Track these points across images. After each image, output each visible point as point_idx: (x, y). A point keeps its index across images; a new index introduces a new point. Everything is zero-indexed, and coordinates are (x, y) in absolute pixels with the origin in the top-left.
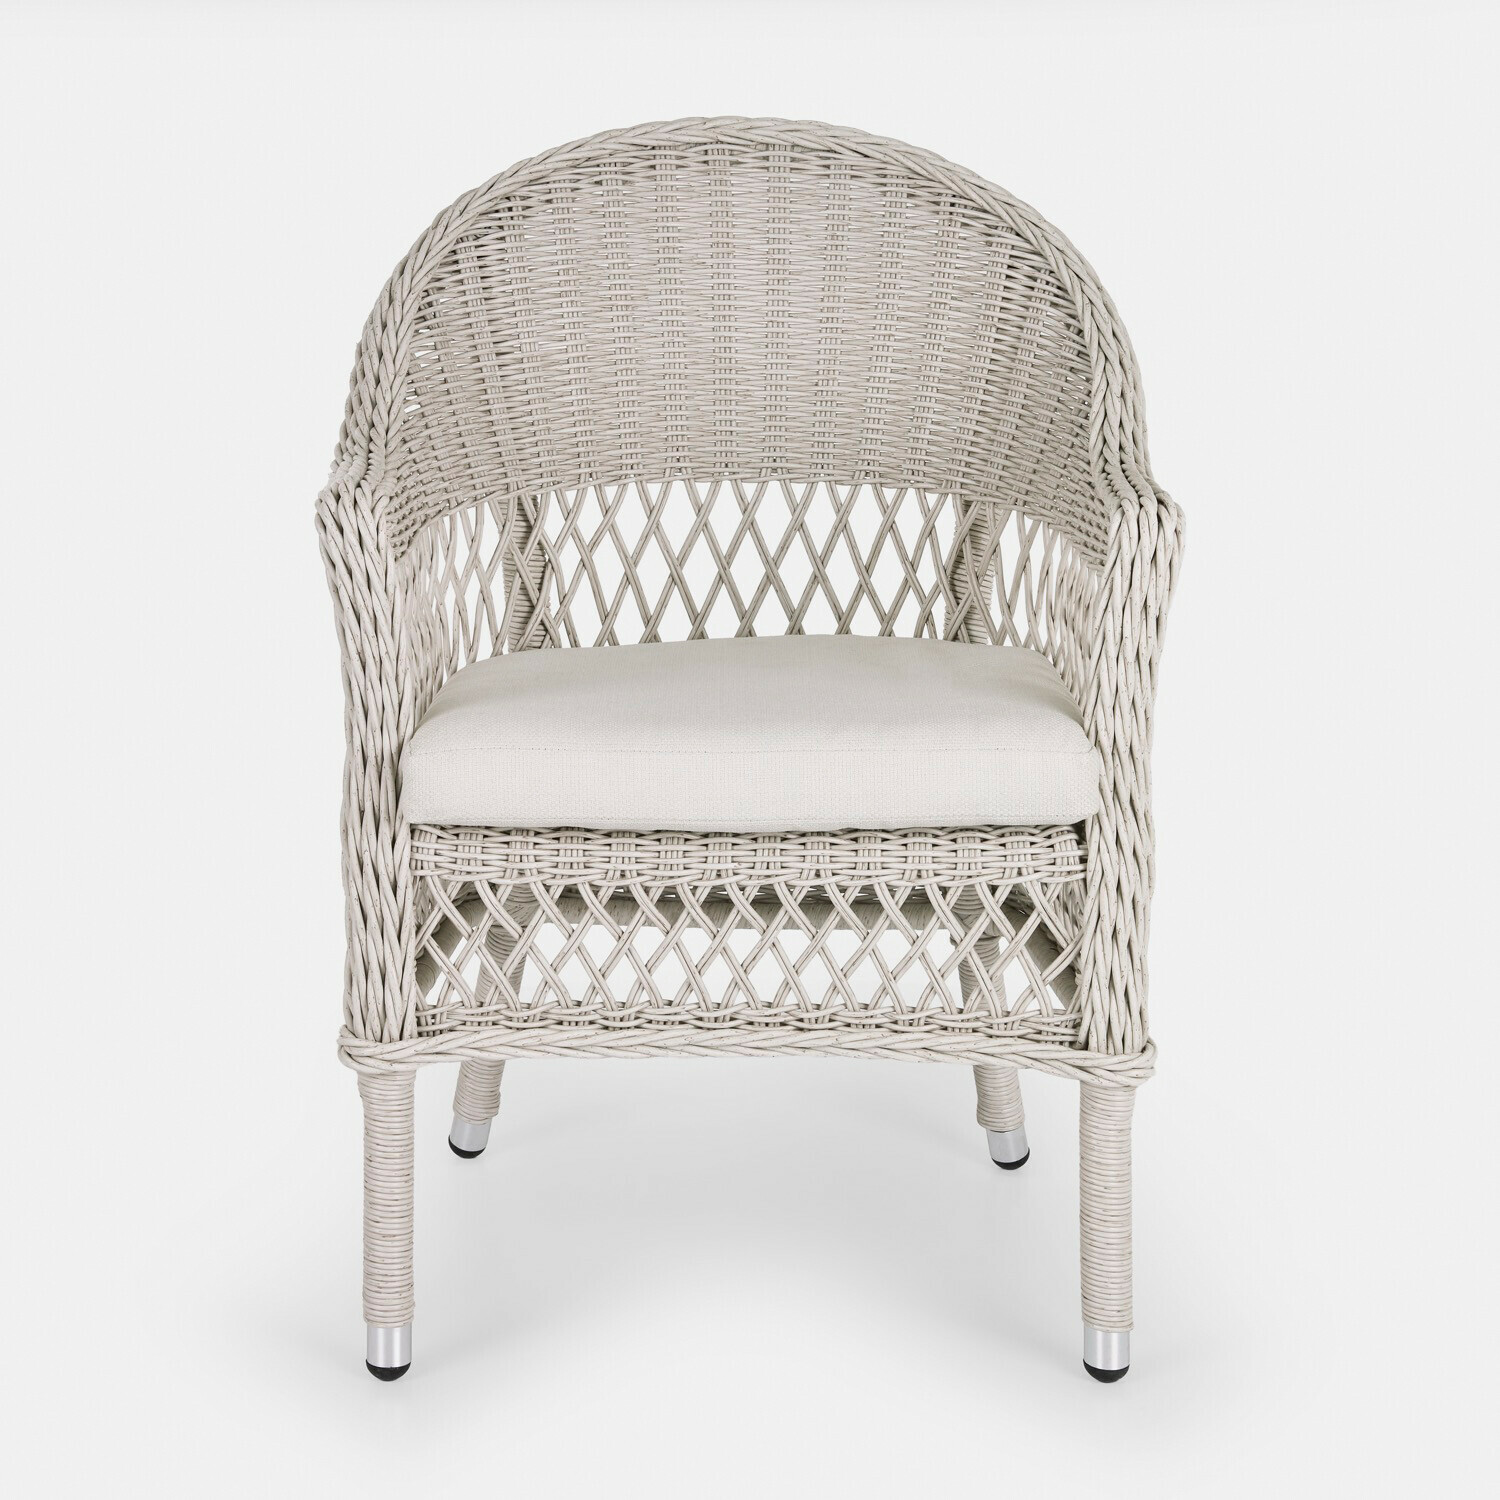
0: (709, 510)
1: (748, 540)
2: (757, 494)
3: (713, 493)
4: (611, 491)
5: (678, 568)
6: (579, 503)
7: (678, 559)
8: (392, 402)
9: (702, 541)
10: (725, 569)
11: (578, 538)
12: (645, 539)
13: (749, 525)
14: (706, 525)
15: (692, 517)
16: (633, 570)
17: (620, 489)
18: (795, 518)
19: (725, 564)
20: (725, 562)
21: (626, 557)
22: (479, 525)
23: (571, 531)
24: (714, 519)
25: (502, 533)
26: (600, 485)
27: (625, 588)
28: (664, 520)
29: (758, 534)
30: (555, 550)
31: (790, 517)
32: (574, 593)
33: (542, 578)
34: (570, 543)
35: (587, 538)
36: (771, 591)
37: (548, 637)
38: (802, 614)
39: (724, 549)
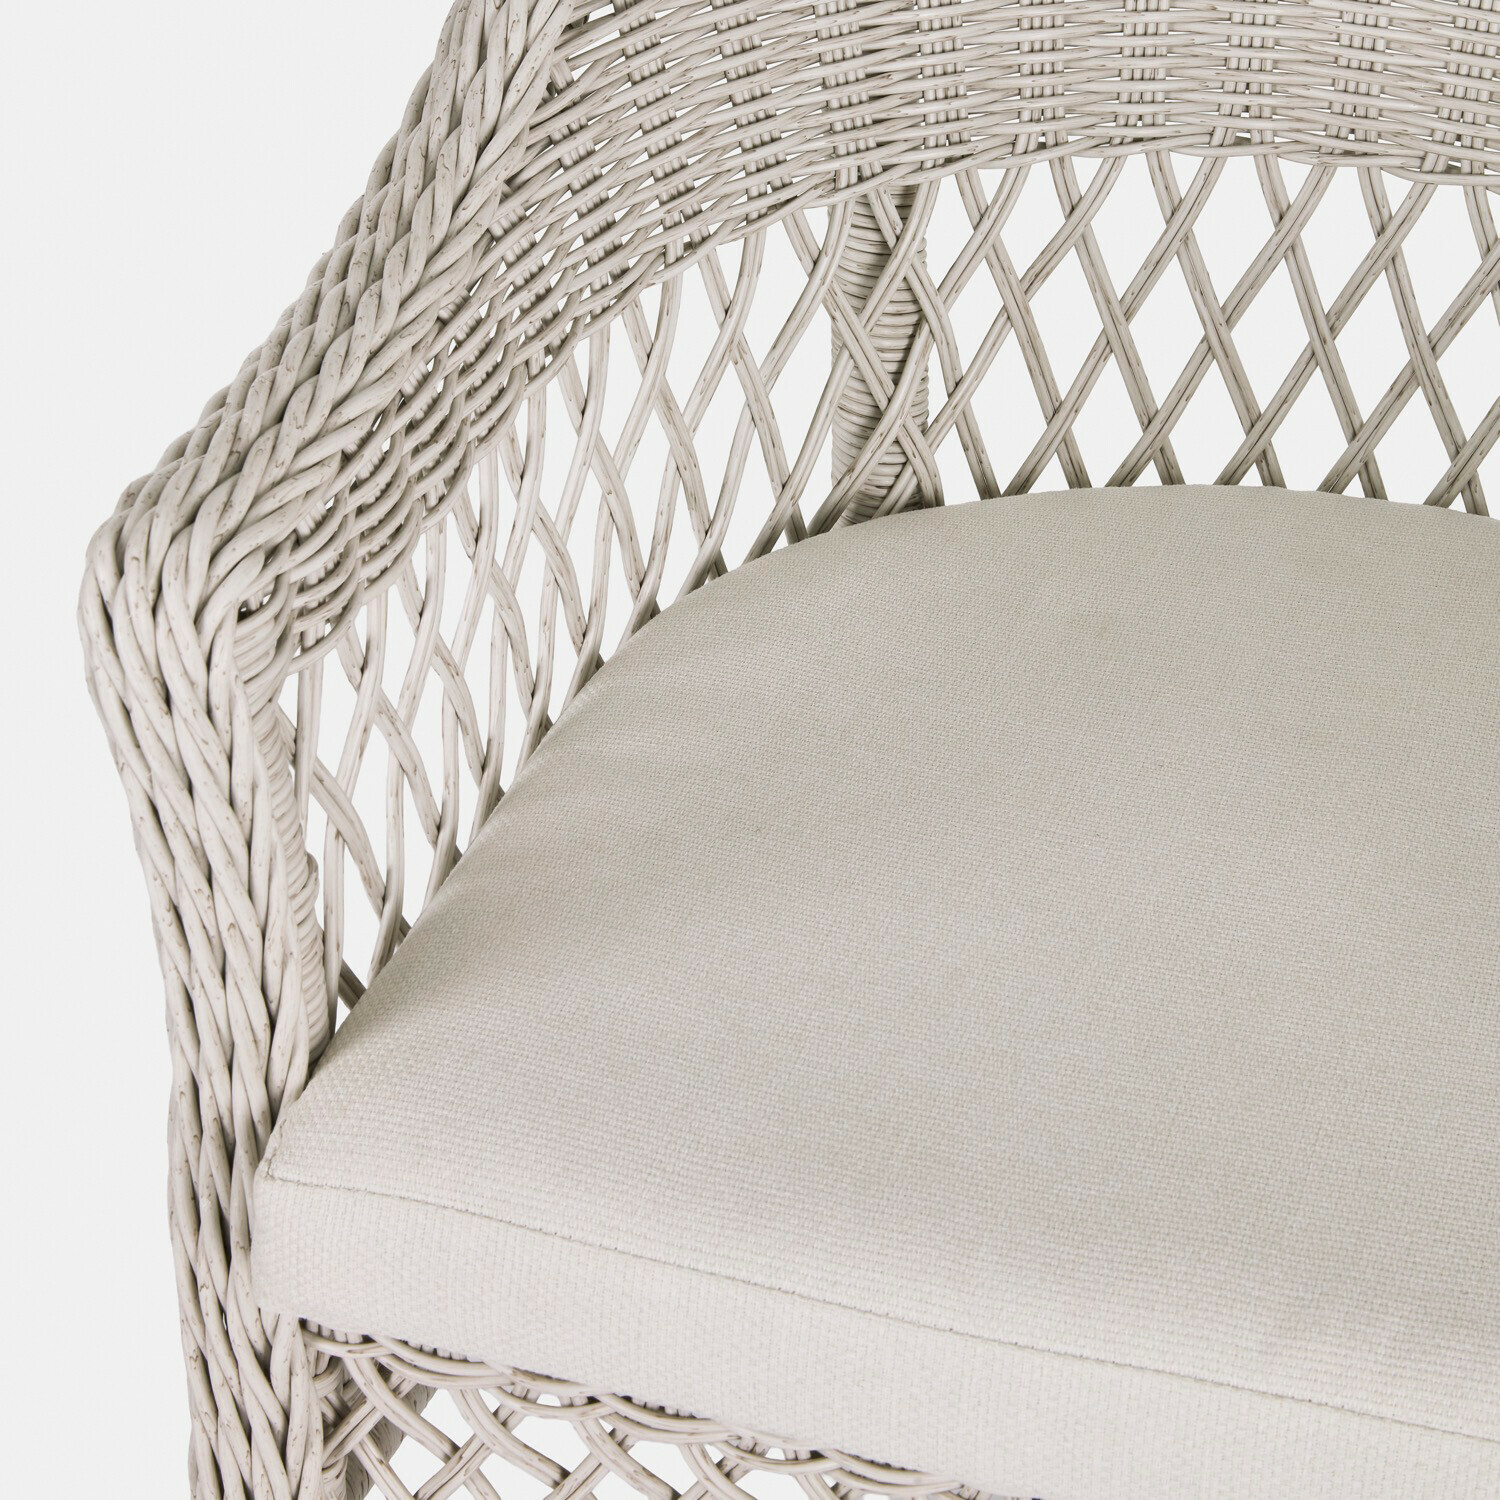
0: (1301, 221)
1: (1381, 289)
2: (1410, 203)
3: (1316, 187)
4: (1085, 169)
5: (1223, 330)
6: (1008, 194)
7: (1223, 309)
8: (525, 51)
9: (1281, 277)
10: (1323, 341)
11: (1000, 264)
12: (1153, 267)
13: (1386, 260)
14: (1293, 248)
15: (1264, 227)
16: (1121, 328)
17: (1107, 167)
18: (1487, 268)
19: (1326, 331)
20: (1326, 325)
21: (1108, 301)
22: (745, 279)
23: (986, 247)
24: (1312, 237)
25: (811, 275)
26: (1061, 160)
27: (1102, 358)
28: (1201, 229)
29: (1404, 282)
30: (938, 301)
31: (1476, 260)
32: (979, 376)
33: (908, 350)
34: (982, 277)
35: (1021, 266)
36: (1418, 399)
37: (909, 470)
38: (1477, 455)
39: (1328, 299)
